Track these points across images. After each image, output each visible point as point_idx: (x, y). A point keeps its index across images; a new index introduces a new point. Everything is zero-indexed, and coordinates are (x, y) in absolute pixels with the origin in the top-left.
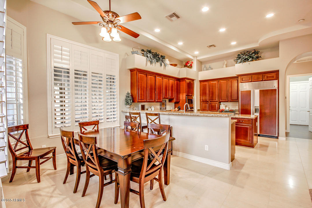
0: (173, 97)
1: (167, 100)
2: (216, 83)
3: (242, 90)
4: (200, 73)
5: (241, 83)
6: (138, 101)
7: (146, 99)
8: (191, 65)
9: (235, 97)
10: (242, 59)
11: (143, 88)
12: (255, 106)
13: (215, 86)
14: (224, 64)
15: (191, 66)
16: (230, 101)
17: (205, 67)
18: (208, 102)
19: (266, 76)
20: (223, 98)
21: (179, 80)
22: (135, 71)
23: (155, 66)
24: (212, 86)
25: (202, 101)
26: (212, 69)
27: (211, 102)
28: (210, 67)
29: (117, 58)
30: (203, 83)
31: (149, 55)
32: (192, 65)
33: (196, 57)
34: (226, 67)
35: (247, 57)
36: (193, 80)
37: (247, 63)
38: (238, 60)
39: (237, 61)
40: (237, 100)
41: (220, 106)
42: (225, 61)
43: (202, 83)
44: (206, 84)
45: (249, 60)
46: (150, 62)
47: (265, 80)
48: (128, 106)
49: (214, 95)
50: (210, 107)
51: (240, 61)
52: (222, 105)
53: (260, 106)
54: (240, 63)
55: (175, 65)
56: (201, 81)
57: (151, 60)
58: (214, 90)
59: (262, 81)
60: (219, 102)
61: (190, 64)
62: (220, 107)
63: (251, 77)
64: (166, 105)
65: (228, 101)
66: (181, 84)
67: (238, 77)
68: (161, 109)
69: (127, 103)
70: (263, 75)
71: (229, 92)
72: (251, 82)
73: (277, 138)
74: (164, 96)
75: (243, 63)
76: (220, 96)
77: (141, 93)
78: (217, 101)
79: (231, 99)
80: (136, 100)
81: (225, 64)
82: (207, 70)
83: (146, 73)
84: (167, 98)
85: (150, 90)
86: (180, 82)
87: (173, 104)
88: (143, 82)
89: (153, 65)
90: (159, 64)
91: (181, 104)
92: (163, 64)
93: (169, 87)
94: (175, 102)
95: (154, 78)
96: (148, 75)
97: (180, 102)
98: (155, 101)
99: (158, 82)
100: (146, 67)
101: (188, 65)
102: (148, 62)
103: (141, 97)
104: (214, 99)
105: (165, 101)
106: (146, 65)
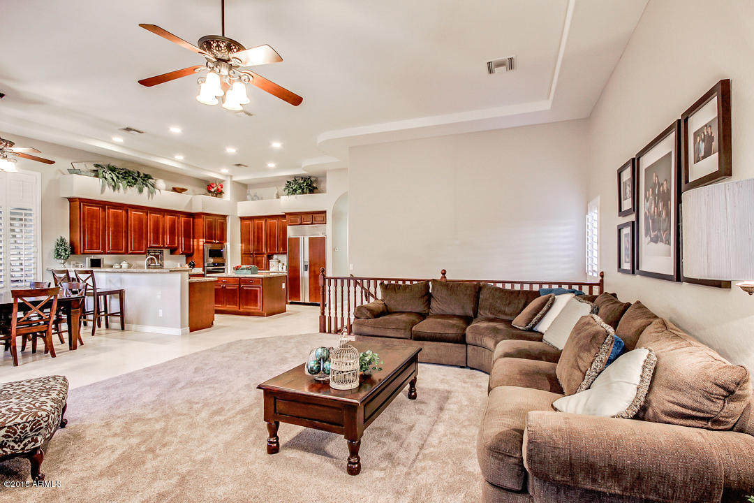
0: (175, 244)
1: (166, 252)
4: (240, 204)
6: (82, 252)
7: (104, 249)
11: (94, 229)
12: (304, 261)
13: (262, 227)
15: (219, 193)
16: (281, 254)
17: (249, 194)
18: (252, 254)
20: (272, 248)
21: (191, 215)
22: (76, 201)
23: (125, 193)
24: (258, 227)
25: (243, 252)
26: (260, 199)
27: (256, 254)
28: (255, 196)
29: (36, 179)
31: (108, 176)
32: (222, 190)
36: (225, 217)
43: (245, 221)
44: (249, 224)
46: (111, 187)
48: (61, 261)
49: (261, 243)
50: (255, 262)
52: (274, 259)
53: (310, 261)
54: (288, 194)
55: (182, 191)
56: (242, 219)
57: (113, 184)
59: (311, 224)
60: (270, 255)
61: (216, 188)
64: (161, 260)
65: (278, 254)
66: (196, 223)
68: (149, 266)
69: (58, 255)
71: (279, 239)
74: (150, 243)
77: (91, 237)
78: (264, 254)
79: (281, 250)
80: (79, 250)
81: (276, 192)
82: (252, 199)
83: (104, 205)
84: (166, 248)
85: (113, 233)
86: (194, 218)
87: (184, 258)
88: (95, 220)
89: (119, 192)
90: (135, 189)
91: (196, 258)
92: (146, 189)
93: (163, 228)
94: (182, 254)
95: (124, 213)
96: (108, 208)
97: (195, 255)
98: (126, 252)
99: (134, 220)
100: (102, 195)
101: (212, 190)
102: (107, 186)
103: (91, 245)
104: (260, 250)
105: (161, 253)
106: (102, 192)
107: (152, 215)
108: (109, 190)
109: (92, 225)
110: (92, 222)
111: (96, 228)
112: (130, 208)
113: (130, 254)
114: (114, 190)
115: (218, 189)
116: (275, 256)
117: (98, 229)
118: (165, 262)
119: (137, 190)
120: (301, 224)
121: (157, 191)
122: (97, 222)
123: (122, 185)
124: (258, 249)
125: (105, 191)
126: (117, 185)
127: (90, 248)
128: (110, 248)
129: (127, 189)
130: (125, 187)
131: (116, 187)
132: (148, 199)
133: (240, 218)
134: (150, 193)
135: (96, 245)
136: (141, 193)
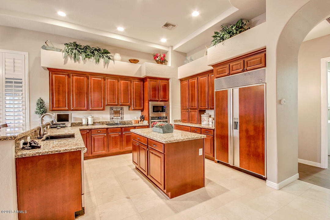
0: (128, 103)
2: (196, 82)
4: (180, 68)
5: (217, 78)
6: (51, 109)
7: (69, 106)
13: (195, 86)
15: (163, 61)
18: (187, 109)
19: (248, 62)
20: (202, 104)
21: (142, 80)
23: (84, 63)
24: (192, 87)
25: (182, 108)
28: (190, 59)
29: (25, 57)
33: (172, 47)
43: (183, 82)
44: (186, 84)
46: (72, 59)
50: (190, 116)
53: (240, 117)
55: (135, 61)
59: (242, 72)
60: (198, 109)
63: (228, 67)
64: (122, 114)
65: (207, 109)
68: (112, 118)
71: (209, 94)
74: (108, 102)
77: (59, 98)
78: (196, 109)
81: (206, 50)
83: (69, 73)
85: (76, 94)
86: (144, 82)
87: (139, 112)
88: (61, 85)
89: (79, 63)
90: (93, 60)
92: (102, 60)
93: (118, 91)
95: (85, 79)
96: (72, 76)
99: (94, 85)
100: (65, 65)
101: (157, 59)
102: (69, 58)
103: (59, 104)
104: (194, 106)
105: (121, 109)
106: (65, 62)
107: (109, 80)
108: (70, 61)
109: (59, 88)
110: (59, 86)
111: (63, 91)
112: (90, 75)
113: (91, 110)
114: (75, 61)
115: (161, 58)
116: (207, 111)
118: (124, 115)
119: (95, 60)
120: (229, 74)
121: (112, 61)
122: (63, 86)
123: (81, 57)
124: (192, 105)
125: (68, 62)
126: (76, 57)
127: (57, 106)
128: (74, 106)
129: (86, 61)
130: (84, 59)
131: (76, 58)
132: (104, 68)
133: (180, 80)
134: (106, 63)
135: (63, 104)
136: (97, 63)
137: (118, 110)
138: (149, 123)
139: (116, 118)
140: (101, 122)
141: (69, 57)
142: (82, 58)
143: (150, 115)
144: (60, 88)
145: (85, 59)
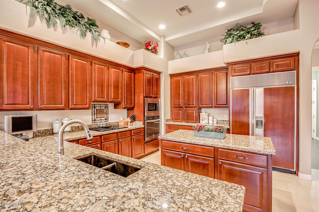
0: (118, 98)
1: (111, 106)
2: (194, 78)
3: (234, 89)
4: (171, 63)
5: (233, 76)
7: (34, 102)
8: (155, 48)
9: (223, 100)
10: (234, 37)
12: (256, 116)
13: (193, 83)
14: (205, 49)
15: (155, 50)
16: (215, 107)
17: (178, 53)
18: (182, 107)
19: (275, 64)
20: (204, 101)
21: (133, 71)
23: (64, 33)
24: (189, 83)
25: (173, 106)
26: (187, 56)
27: (186, 107)
28: (185, 54)
30: (175, 79)
32: (157, 48)
33: (164, 37)
34: (209, 52)
35: (242, 33)
36: (159, 73)
37: (242, 42)
38: (227, 38)
39: (226, 41)
40: (226, 105)
41: (199, 115)
42: (207, 43)
43: (173, 78)
44: (179, 80)
45: (246, 38)
46: (44, 21)
47: (273, 72)
49: (191, 97)
50: (185, 115)
51: (230, 40)
52: (203, 112)
53: (266, 116)
54: (231, 42)
55: (126, 45)
56: (172, 76)
57: (47, 18)
58: (191, 89)
59: (268, 72)
60: (198, 108)
61: (152, 46)
62: (201, 116)
63: (249, 67)
64: (107, 113)
65: (211, 107)
66: (136, 79)
67: (228, 68)
68: (95, 120)
70: (270, 63)
71: (213, 92)
72: (249, 74)
73: (296, 173)
74: (95, 97)
75: (236, 43)
76: (199, 99)
78: (195, 107)
79: (216, 103)
81: (208, 47)
82: (181, 57)
83: (36, 44)
84: (111, 102)
85: (48, 83)
86: (135, 74)
87: (125, 111)
88: (20, 63)
89: (55, 30)
91: (136, 112)
92: (89, 34)
93: (108, 81)
94: (124, 108)
95: (63, 59)
97: (135, 109)
98: (67, 107)
99: (76, 69)
100: (30, 28)
101: (150, 48)
102: (38, 19)
103: (14, 97)
104: (191, 104)
105: (106, 107)
106: (31, 24)
107: (97, 65)
108: (40, 23)
109: (15, 69)
111: (23, 74)
112: (71, 53)
113: (72, 109)
114: (48, 26)
116: (204, 110)
117: (25, 76)
118: (109, 116)
119: (79, 32)
121: (102, 39)
122: (23, 66)
123: (60, 21)
124: (189, 103)
125: (35, 25)
126: (51, 19)
127: (11, 101)
128: (43, 102)
129: (66, 29)
130: (64, 26)
131: (51, 22)
132: (92, 46)
133: (170, 75)
134: (95, 40)
135: (23, 98)
136: (83, 38)
137: (102, 108)
138: (144, 124)
139: (100, 119)
140: (80, 127)
141: (38, 16)
142: (61, 25)
143: (146, 115)
144: (17, 69)
145: (66, 26)
